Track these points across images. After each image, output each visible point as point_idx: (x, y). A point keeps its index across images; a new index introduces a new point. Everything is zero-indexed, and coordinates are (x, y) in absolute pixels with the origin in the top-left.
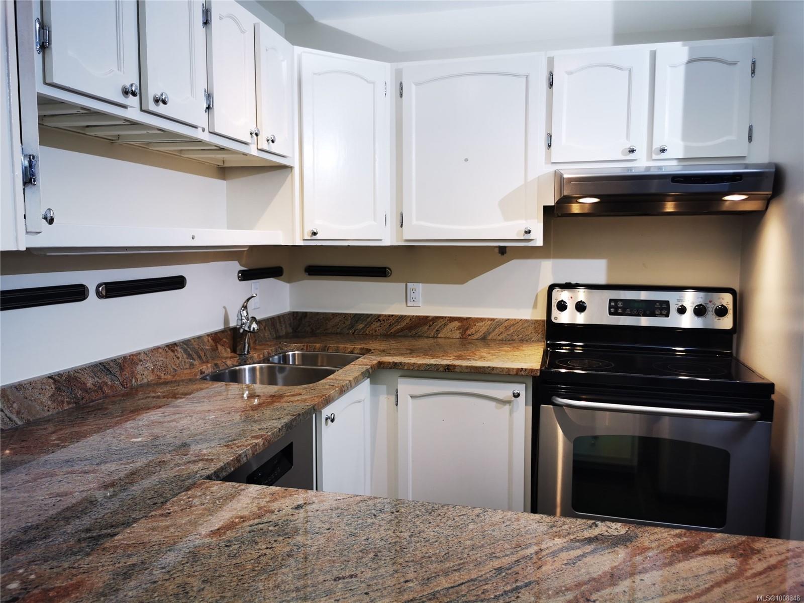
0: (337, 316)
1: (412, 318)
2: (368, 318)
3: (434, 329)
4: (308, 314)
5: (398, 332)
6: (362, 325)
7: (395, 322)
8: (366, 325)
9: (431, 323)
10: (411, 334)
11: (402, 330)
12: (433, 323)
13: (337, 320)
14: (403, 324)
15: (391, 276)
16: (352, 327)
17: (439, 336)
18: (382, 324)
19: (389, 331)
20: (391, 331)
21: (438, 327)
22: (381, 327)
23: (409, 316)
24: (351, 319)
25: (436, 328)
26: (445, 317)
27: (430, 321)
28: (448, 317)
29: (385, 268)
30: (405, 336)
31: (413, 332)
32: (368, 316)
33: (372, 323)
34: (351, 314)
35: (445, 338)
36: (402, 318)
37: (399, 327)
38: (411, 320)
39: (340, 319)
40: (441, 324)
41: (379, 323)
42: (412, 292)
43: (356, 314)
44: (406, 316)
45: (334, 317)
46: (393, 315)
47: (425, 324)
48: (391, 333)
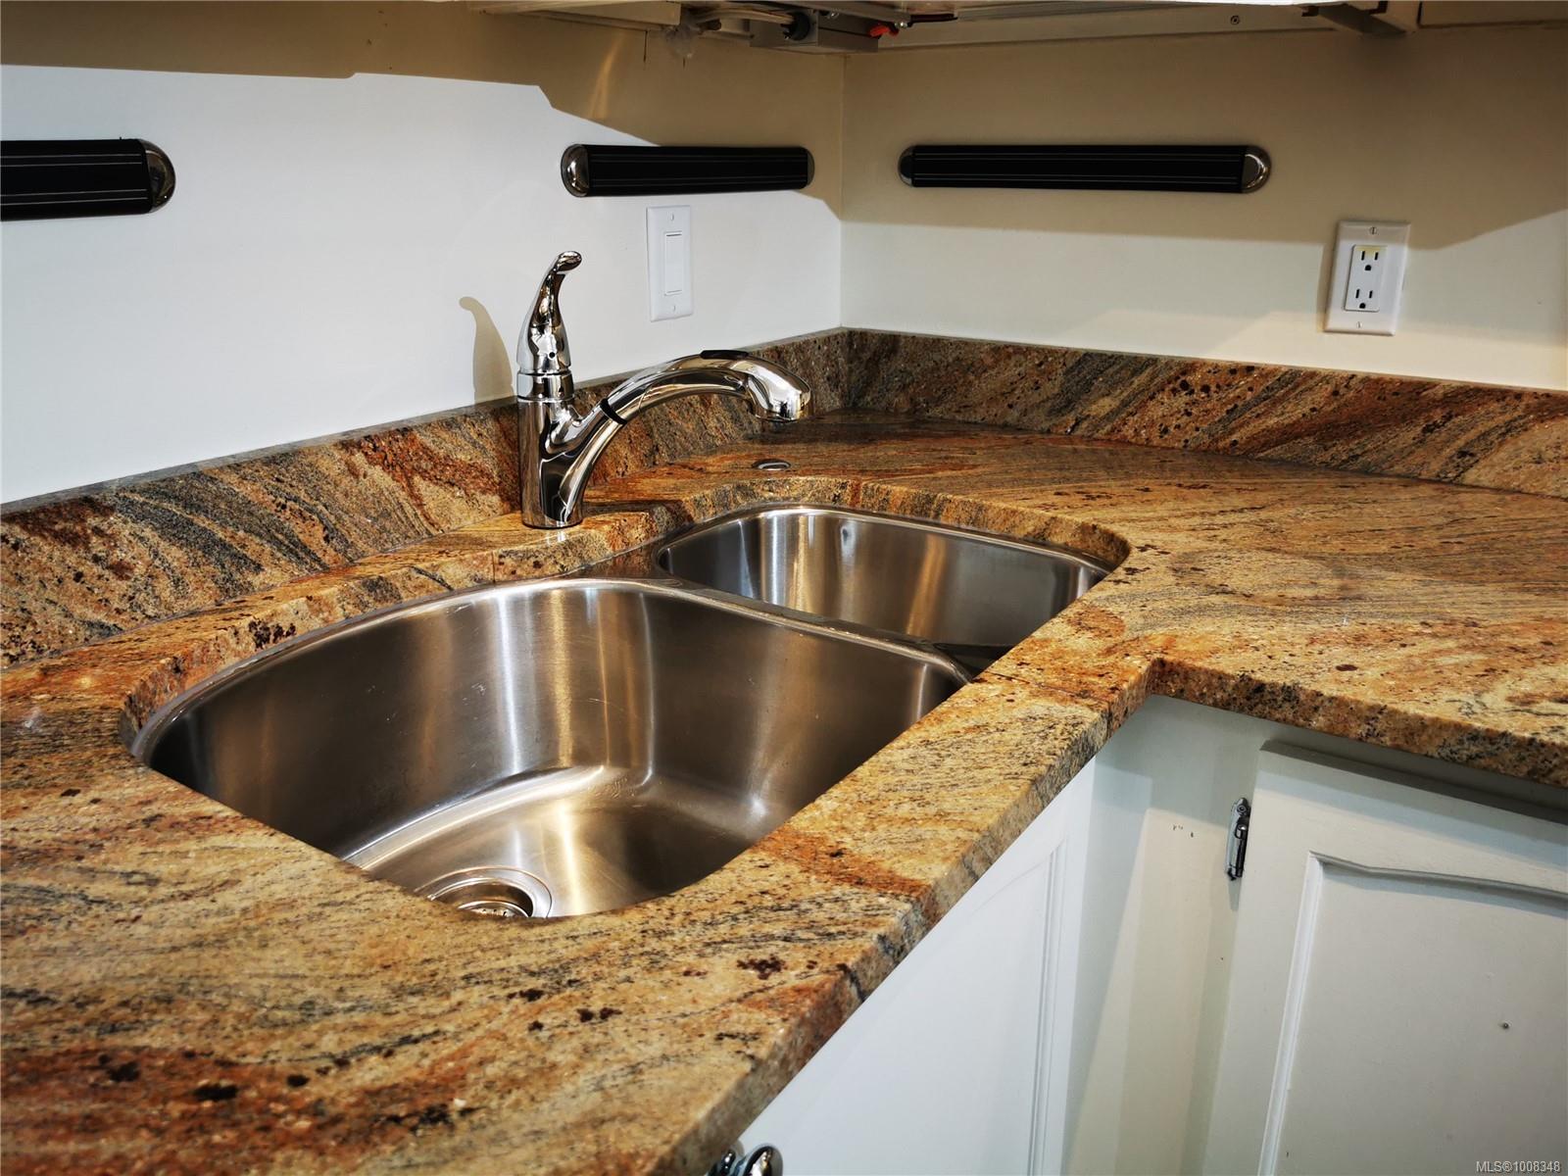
0: (1009, 356)
1: (1342, 385)
2: (1136, 372)
3: (1447, 443)
4: (902, 342)
5: (1266, 445)
6: (1107, 401)
7: (1259, 400)
8: (1125, 404)
9: (1437, 416)
10: (1327, 456)
11: (1288, 434)
12: (1448, 418)
13: (1011, 372)
14: (1294, 411)
15: (1269, 186)
16: (1069, 405)
17: (1471, 476)
18: (1194, 402)
19: (1223, 438)
20: (1234, 438)
21: (1472, 434)
22: (1189, 414)
23: (1327, 378)
24: (1066, 373)
25: (1460, 443)
26: (1519, 395)
27: (1436, 403)
28: (1535, 394)
29: (1241, 150)
30: (1298, 466)
31: (1340, 450)
32: (1138, 364)
33: (1152, 398)
34: (1066, 353)
35: (1497, 490)
36: (1294, 381)
37: (1272, 422)
38: (1335, 393)
39: (1022, 369)
40: (1492, 424)
41: (1183, 399)
42: (1359, 265)
43: (1088, 356)
44: (1313, 374)
45: (997, 361)
46: (1250, 369)
47: (1405, 418)
48: (1235, 442)
